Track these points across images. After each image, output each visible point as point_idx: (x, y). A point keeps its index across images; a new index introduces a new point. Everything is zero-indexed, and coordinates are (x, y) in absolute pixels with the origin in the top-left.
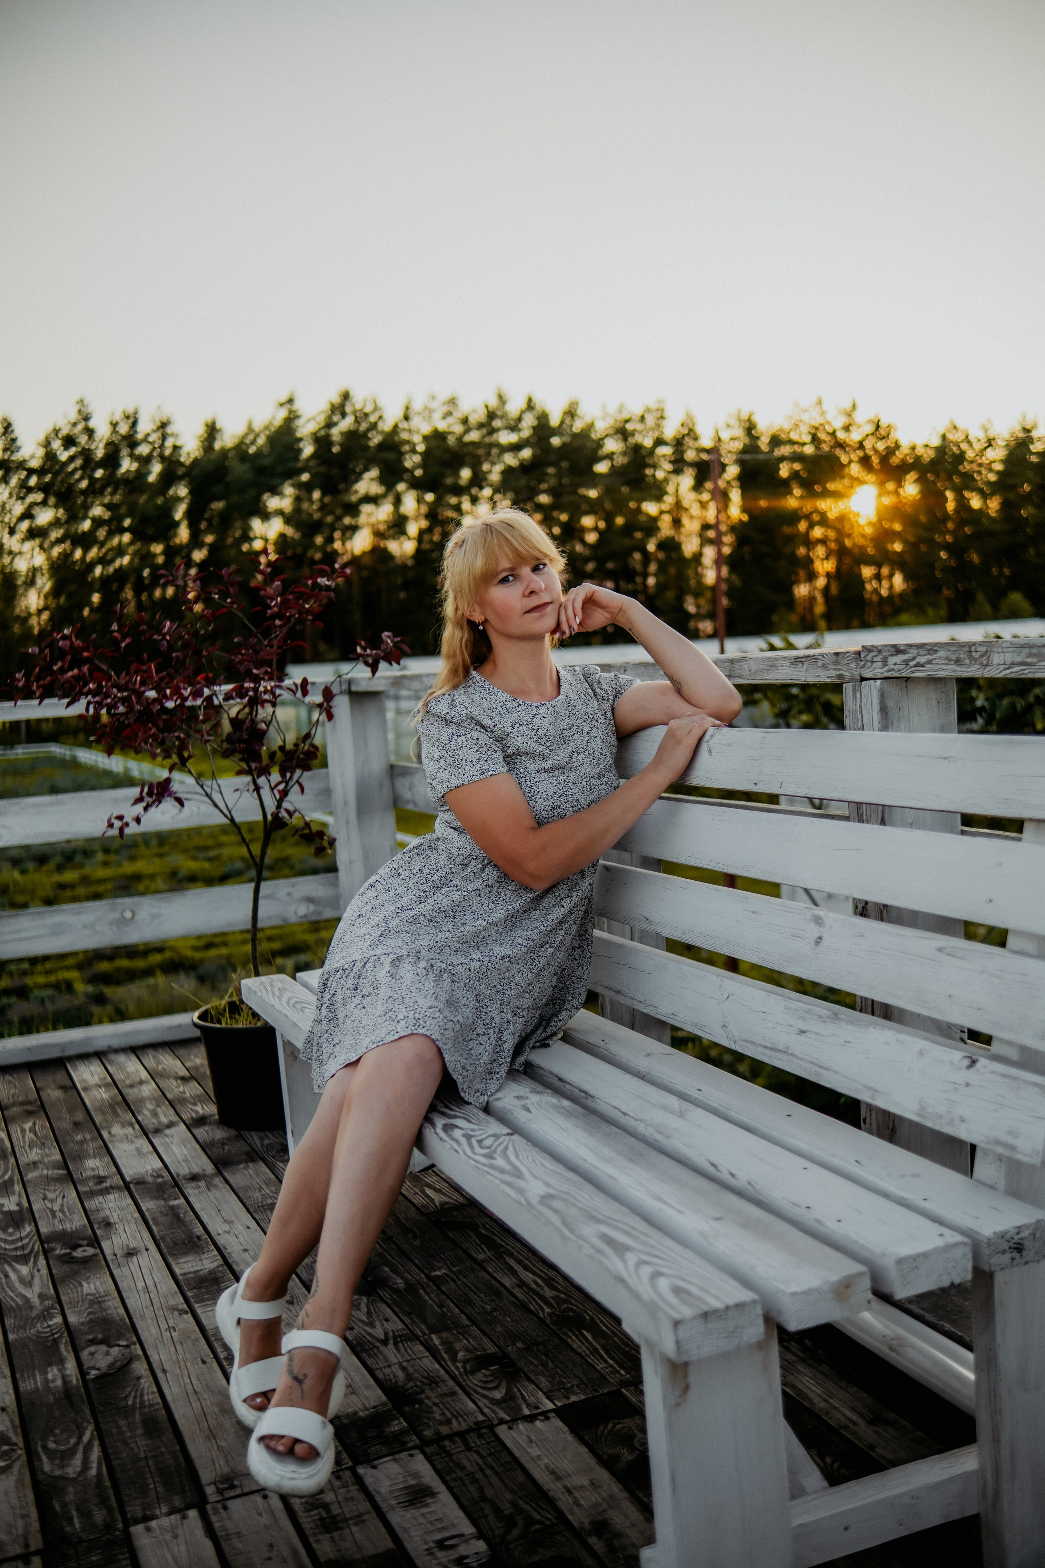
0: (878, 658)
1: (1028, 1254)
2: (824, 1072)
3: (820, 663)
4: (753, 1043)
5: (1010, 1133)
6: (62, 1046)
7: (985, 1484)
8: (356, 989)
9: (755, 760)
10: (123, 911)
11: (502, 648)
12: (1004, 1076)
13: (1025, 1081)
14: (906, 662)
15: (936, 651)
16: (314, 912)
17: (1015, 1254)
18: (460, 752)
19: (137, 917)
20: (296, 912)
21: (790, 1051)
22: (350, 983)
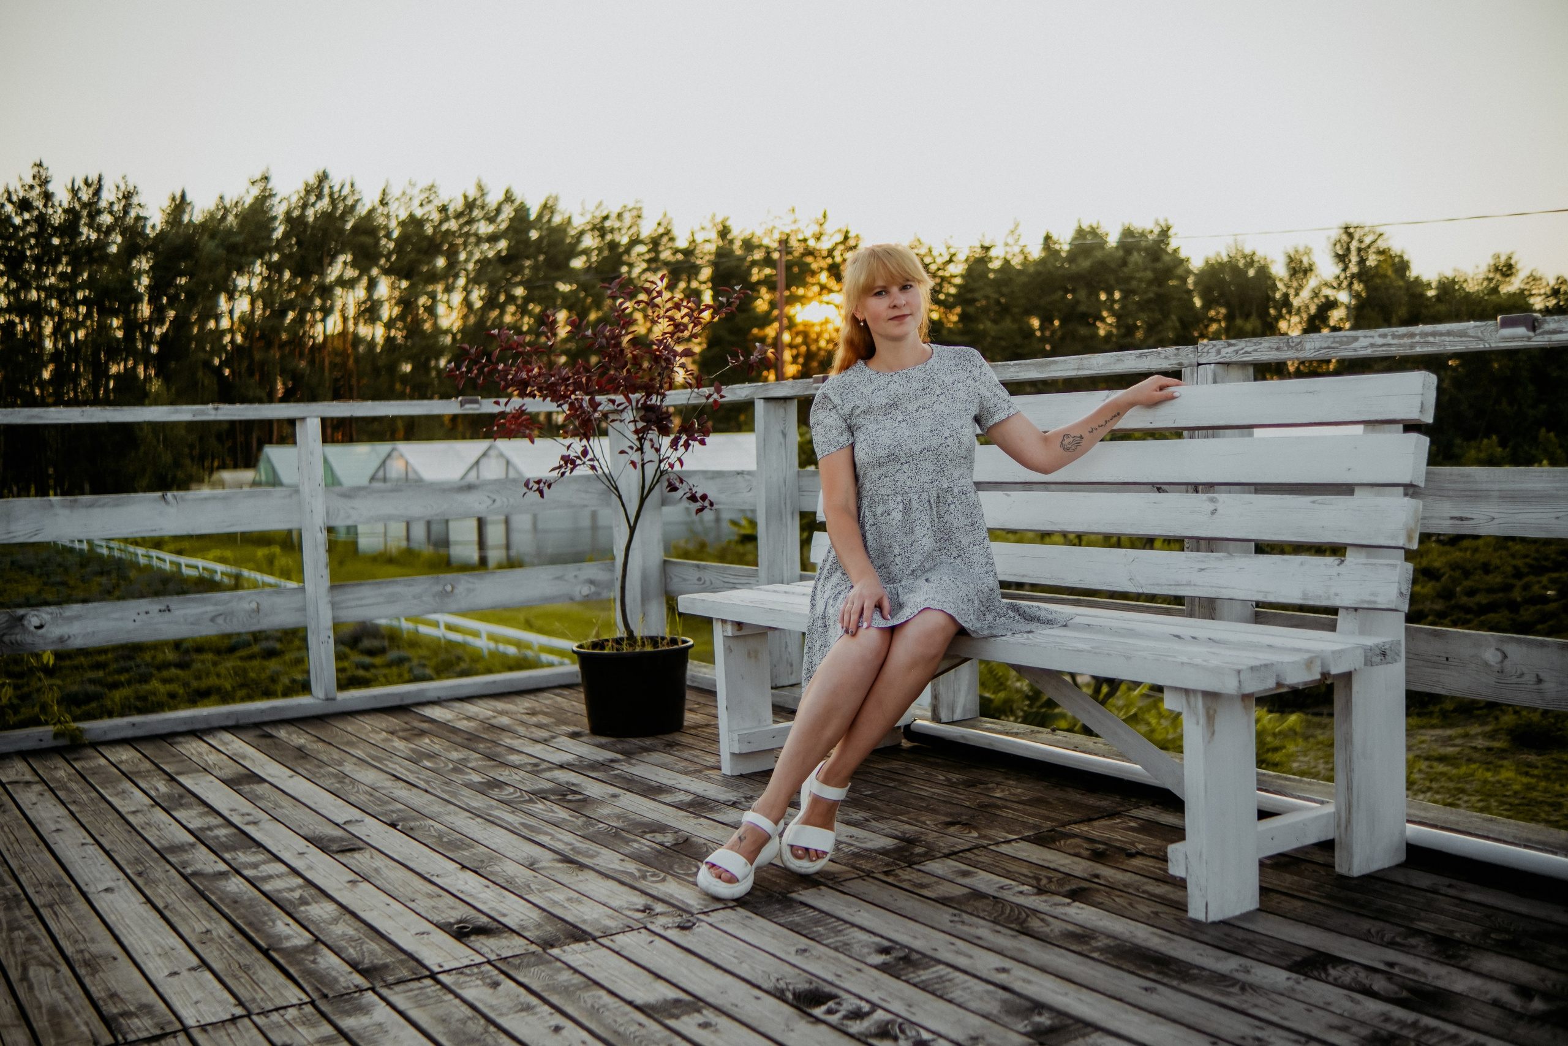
0: (1214, 350)
1: (1388, 658)
2: (1223, 591)
3: (1162, 356)
4: (1158, 585)
5: (1372, 594)
6: (401, 696)
7: (1340, 818)
10: (445, 585)
12: (1365, 564)
13: (1381, 564)
14: (1237, 352)
16: (595, 593)
17: (1382, 658)
19: (456, 591)
20: (580, 591)
21: (1192, 584)
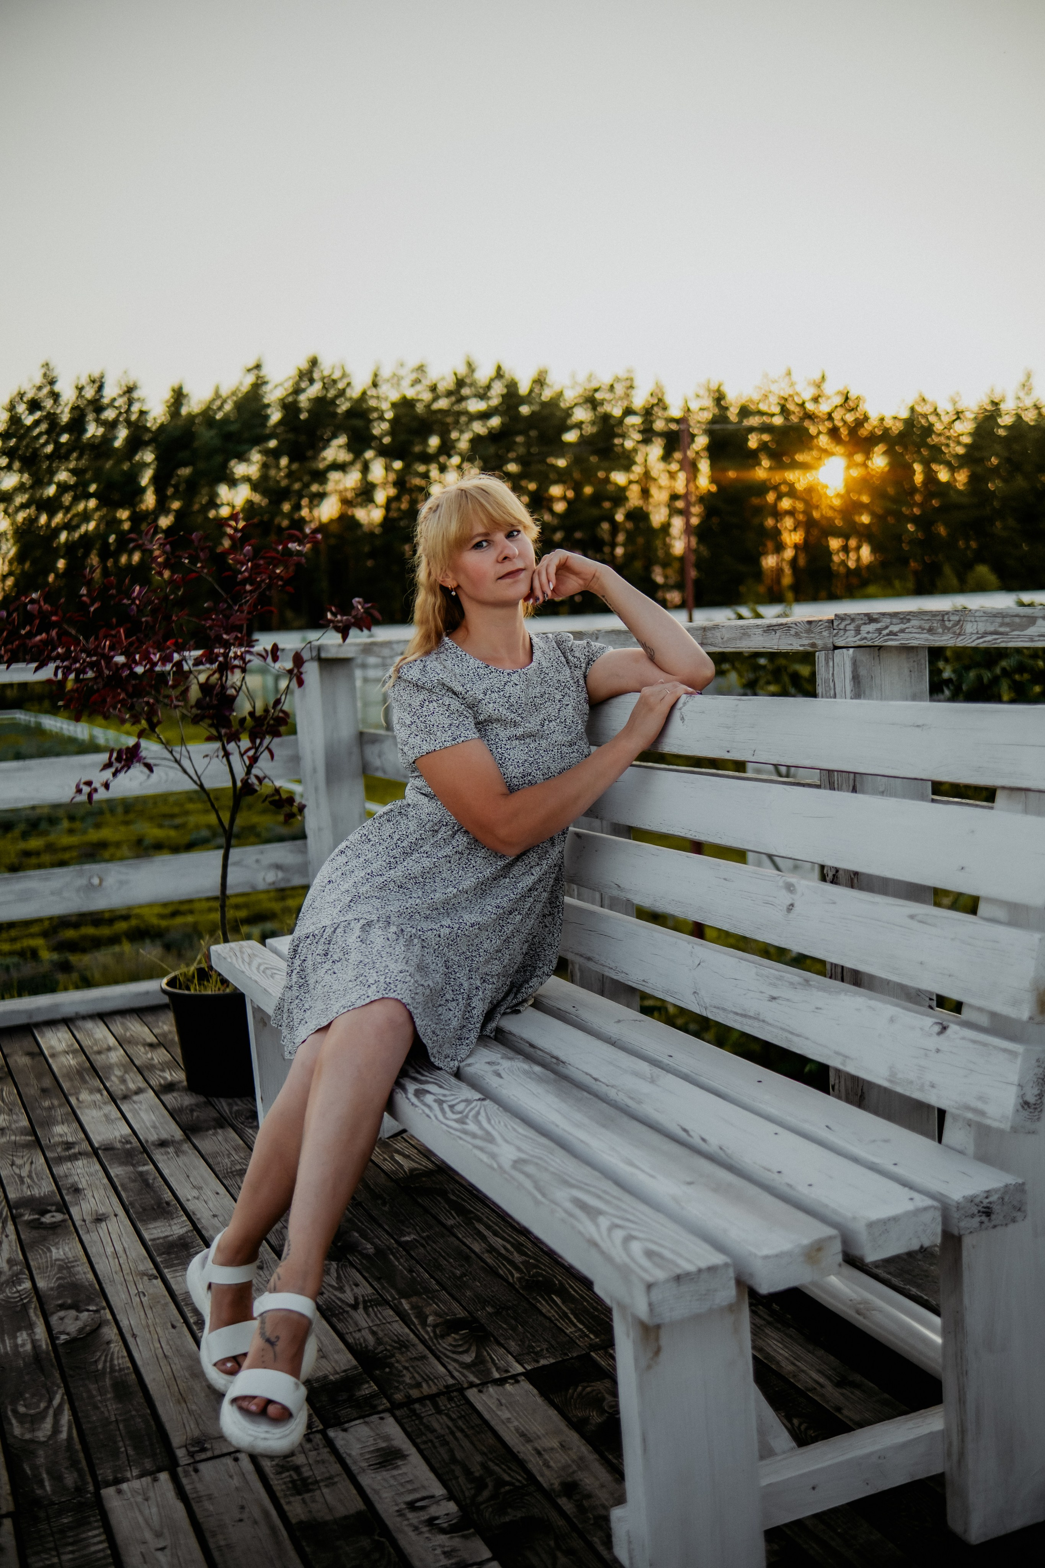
0: (851, 627)
1: (996, 1218)
2: (795, 1039)
3: (793, 632)
4: (724, 1010)
5: (980, 1098)
6: (29, 1013)
7: (950, 1444)
8: (326, 955)
9: (728, 728)
10: (90, 878)
11: (474, 614)
12: (974, 1042)
13: (995, 1047)
14: (879, 631)
15: (909, 620)
16: (283, 879)
17: (984, 1218)
18: (432, 718)
19: (104, 884)
20: (264, 879)
21: (761, 1017)
22: (321, 948)
